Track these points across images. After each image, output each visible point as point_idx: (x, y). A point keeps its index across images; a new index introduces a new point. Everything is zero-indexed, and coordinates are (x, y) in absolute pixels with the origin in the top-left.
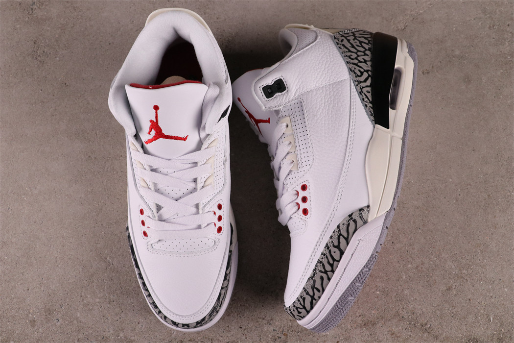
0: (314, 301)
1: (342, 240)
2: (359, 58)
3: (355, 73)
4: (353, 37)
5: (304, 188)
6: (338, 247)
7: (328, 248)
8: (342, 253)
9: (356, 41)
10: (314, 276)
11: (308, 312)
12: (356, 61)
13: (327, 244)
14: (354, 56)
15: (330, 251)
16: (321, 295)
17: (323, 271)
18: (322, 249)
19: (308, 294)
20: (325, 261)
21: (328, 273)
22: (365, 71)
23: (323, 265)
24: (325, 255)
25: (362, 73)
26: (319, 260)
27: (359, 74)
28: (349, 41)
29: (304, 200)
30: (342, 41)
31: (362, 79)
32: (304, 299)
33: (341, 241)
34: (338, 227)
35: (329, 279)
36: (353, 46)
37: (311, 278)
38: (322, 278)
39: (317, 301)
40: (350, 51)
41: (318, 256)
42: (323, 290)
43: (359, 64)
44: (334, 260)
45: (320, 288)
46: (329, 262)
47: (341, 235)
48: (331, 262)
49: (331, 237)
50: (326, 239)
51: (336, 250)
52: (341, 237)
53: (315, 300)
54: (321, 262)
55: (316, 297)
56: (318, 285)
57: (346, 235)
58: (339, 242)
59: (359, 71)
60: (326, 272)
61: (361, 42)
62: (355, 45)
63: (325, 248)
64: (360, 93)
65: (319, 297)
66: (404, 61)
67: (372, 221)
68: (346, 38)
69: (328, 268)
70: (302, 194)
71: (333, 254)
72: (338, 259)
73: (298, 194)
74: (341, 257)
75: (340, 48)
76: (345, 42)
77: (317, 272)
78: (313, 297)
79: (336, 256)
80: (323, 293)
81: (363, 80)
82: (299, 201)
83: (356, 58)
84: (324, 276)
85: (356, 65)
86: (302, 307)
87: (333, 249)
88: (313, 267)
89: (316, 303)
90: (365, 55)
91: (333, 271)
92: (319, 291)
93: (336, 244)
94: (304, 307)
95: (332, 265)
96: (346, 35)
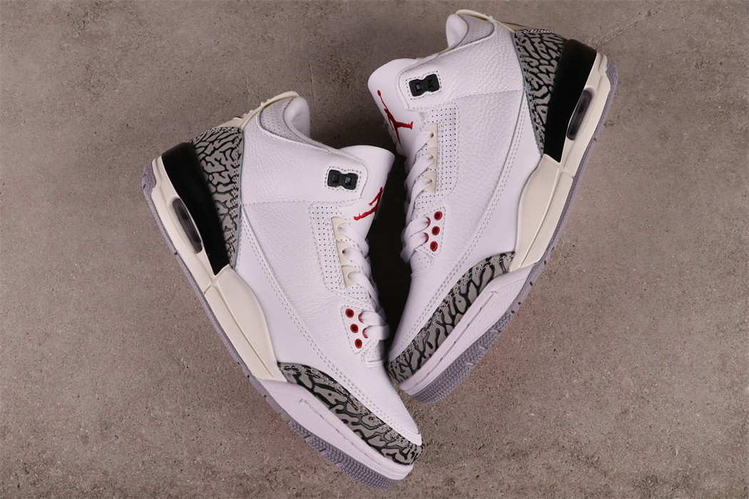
0: (423, 359)
1: (472, 287)
2: (541, 67)
3: (531, 85)
4: (540, 40)
5: (438, 216)
6: (465, 296)
7: (453, 295)
8: (469, 304)
9: (542, 45)
10: (428, 328)
11: (413, 372)
12: (536, 70)
13: (452, 290)
14: (535, 63)
15: (454, 299)
16: (433, 353)
17: (442, 322)
18: (445, 294)
19: (416, 348)
20: (445, 310)
21: (447, 326)
22: (545, 84)
23: (443, 317)
24: (447, 303)
25: (540, 87)
26: (438, 308)
27: (537, 87)
28: (532, 43)
29: (436, 231)
30: (524, 41)
31: (540, 94)
32: (411, 356)
33: (470, 288)
34: (470, 270)
35: (447, 334)
36: (536, 51)
37: (424, 329)
38: (438, 332)
39: (427, 359)
40: (531, 56)
41: (439, 303)
42: (437, 347)
43: (540, 75)
44: (457, 311)
45: (433, 344)
46: (450, 313)
47: (471, 281)
48: (453, 313)
49: (459, 282)
50: (452, 284)
51: (463, 299)
52: (472, 283)
53: (425, 357)
54: (441, 311)
55: (426, 354)
56: (432, 340)
57: (478, 284)
58: (468, 291)
59: (538, 83)
60: (444, 325)
61: (548, 48)
62: (539, 50)
63: (449, 294)
64: (533, 111)
65: (431, 355)
66: (598, 82)
67: (514, 272)
68: (530, 39)
69: (448, 320)
70: (434, 223)
71: (457, 303)
72: (462, 311)
73: (429, 222)
74: (466, 310)
75: (519, 49)
76: (528, 44)
77: (434, 322)
78: (422, 354)
79: (461, 307)
80: (435, 351)
81: (539, 96)
82: (429, 231)
83: (537, 67)
84: (442, 329)
85: (536, 75)
86: (406, 364)
87: (458, 297)
88: (430, 315)
89: (426, 361)
90: (550, 64)
91: (453, 325)
92: (431, 347)
93: (464, 291)
94: (410, 365)
95: (453, 318)
96: (530, 36)
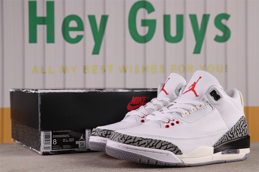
0: (132, 144)
2: (238, 131)
3: (231, 130)
4: (245, 126)
5: (177, 122)
6: (162, 146)
7: (159, 142)
8: (160, 148)
9: (244, 127)
11: (124, 143)
12: (236, 130)
13: (161, 140)
14: (238, 128)
15: (158, 143)
17: (149, 143)
19: (134, 139)
20: (153, 142)
21: (149, 145)
22: (233, 135)
23: (151, 142)
24: (156, 141)
25: (232, 134)
26: (152, 139)
27: (232, 133)
28: (243, 124)
29: (173, 124)
30: (242, 121)
31: (230, 135)
32: (131, 139)
34: (170, 143)
35: (146, 147)
36: (241, 126)
37: (143, 139)
38: (145, 143)
39: (133, 145)
40: (239, 125)
41: (154, 138)
42: (139, 146)
43: (235, 131)
45: (140, 144)
46: (153, 144)
47: (167, 145)
48: (154, 145)
49: (165, 141)
50: (163, 140)
51: (160, 146)
52: (167, 146)
53: (133, 144)
54: (152, 140)
57: (168, 148)
58: (164, 146)
59: (233, 132)
60: (148, 144)
61: (244, 130)
62: (242, 127)
63: (159, 140)
64: (224, 136)
65: (135, 145)
68: (244, 122)
69: (151, 144)
70: (175, 123)
71: (158, 144)
72: (156, 148)
73: (174, 120)
74: (158, 149)
75: (240, 120)
76: (242, 122)
77: (147, 140)
78: (134, 142)
79: (157, 146)
80: (138, 146)
81: (229, 135)
82: (171, 122)
83: (237, 129)
85: (235, 130)
86: (126, 139)
87: (160, 144)
88: (148, 138)
89: (132, 145)
90: (240, 133)
91: (150, 147)
92: (138, 144)
93: (163, 144)
94: (126, 140)
95: (152, 146)
96: (245, 122)
